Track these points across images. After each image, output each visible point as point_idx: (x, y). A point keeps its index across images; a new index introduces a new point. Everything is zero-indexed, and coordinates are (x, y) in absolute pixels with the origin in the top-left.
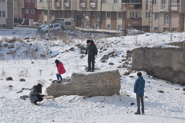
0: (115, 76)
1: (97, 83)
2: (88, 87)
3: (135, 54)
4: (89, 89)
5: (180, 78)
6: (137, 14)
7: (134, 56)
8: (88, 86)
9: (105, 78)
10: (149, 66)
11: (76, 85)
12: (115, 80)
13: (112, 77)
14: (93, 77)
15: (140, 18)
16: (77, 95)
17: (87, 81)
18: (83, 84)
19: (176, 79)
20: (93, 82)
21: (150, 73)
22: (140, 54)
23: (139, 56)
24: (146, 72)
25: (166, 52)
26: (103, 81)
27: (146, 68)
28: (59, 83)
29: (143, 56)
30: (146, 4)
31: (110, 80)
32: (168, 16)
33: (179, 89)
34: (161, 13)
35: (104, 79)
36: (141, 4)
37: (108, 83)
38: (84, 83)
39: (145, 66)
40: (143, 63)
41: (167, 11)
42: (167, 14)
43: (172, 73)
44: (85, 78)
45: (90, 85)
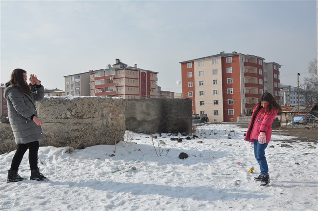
1: (93, 118)
2: (76, 127)
4: (79, 131)
5: (144, 127)
8: (76, 124)
9: (105, 109)
11: (46, 124)
12: (119, 116)
13: (116, 109)
14: (86, 106)
16: (51, 145)
17: (73, 113)
18: (64, 121)
19: (140, 129)
20: (85, 116)
25: (130, 103)
26: (102, 116)
28: (6, 124)
31: (113, 114)
35: (104, 112)
37: (109, 120)
38: (68, 118)
43: (136, 123)
44: (69, 105)
45: (80, 121)
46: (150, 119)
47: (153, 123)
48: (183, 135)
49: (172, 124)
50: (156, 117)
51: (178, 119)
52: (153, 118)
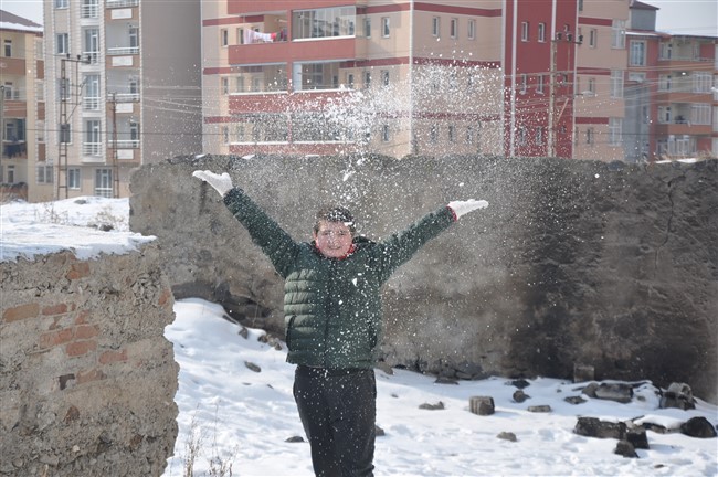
0: (126, 305)
3: (149, 196)
5: (422, 334)
6: (11, 173)
7: (140, 207)
9: (10, 328)
10: (237, 267)
12: (124, 358)
13: (98, 318)
15: (22, 184)
21: (243, 309)
22: (179, 196)
23: (174, 211)
24: (219, 301)
27: (219, 281)
29: (196, 208)
30: (40, 145)
32: (107, 175)
33: (441, 406)
34: (87, 166)
36: (25, 144)
37: (48, 388)
39: (212, 269)
40: (199, 248)
41: (104, 161)
42: (105, 171)
46: (465, 287)
47: (480, 313)
48: (670, 401)
49: (604, 324)
50: (500, 274)
51: (642, 293)
52: (482, 281)
